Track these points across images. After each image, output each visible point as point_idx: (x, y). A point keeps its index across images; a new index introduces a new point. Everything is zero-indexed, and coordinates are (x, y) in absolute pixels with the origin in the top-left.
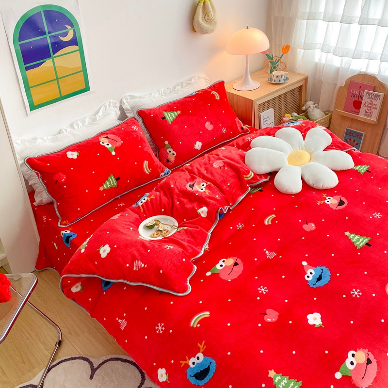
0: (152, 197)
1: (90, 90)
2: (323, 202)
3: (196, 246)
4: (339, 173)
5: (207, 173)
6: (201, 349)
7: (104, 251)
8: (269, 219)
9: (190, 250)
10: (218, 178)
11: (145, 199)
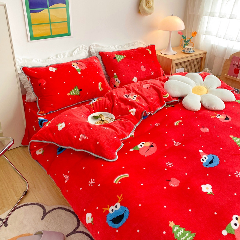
0: (100, 100)
1: (70, 35)
2: (214, 117)
3: (126, 132)
4: (226, 103)
5: (138, 90)
6: (119, 199)
7: (61, 126)
8: (177, 122)
9: (120, 133)
10: (145, 95)
11: (95, 100)
